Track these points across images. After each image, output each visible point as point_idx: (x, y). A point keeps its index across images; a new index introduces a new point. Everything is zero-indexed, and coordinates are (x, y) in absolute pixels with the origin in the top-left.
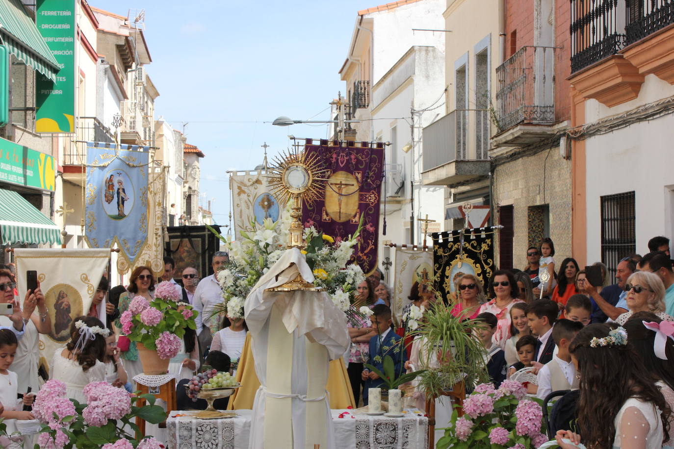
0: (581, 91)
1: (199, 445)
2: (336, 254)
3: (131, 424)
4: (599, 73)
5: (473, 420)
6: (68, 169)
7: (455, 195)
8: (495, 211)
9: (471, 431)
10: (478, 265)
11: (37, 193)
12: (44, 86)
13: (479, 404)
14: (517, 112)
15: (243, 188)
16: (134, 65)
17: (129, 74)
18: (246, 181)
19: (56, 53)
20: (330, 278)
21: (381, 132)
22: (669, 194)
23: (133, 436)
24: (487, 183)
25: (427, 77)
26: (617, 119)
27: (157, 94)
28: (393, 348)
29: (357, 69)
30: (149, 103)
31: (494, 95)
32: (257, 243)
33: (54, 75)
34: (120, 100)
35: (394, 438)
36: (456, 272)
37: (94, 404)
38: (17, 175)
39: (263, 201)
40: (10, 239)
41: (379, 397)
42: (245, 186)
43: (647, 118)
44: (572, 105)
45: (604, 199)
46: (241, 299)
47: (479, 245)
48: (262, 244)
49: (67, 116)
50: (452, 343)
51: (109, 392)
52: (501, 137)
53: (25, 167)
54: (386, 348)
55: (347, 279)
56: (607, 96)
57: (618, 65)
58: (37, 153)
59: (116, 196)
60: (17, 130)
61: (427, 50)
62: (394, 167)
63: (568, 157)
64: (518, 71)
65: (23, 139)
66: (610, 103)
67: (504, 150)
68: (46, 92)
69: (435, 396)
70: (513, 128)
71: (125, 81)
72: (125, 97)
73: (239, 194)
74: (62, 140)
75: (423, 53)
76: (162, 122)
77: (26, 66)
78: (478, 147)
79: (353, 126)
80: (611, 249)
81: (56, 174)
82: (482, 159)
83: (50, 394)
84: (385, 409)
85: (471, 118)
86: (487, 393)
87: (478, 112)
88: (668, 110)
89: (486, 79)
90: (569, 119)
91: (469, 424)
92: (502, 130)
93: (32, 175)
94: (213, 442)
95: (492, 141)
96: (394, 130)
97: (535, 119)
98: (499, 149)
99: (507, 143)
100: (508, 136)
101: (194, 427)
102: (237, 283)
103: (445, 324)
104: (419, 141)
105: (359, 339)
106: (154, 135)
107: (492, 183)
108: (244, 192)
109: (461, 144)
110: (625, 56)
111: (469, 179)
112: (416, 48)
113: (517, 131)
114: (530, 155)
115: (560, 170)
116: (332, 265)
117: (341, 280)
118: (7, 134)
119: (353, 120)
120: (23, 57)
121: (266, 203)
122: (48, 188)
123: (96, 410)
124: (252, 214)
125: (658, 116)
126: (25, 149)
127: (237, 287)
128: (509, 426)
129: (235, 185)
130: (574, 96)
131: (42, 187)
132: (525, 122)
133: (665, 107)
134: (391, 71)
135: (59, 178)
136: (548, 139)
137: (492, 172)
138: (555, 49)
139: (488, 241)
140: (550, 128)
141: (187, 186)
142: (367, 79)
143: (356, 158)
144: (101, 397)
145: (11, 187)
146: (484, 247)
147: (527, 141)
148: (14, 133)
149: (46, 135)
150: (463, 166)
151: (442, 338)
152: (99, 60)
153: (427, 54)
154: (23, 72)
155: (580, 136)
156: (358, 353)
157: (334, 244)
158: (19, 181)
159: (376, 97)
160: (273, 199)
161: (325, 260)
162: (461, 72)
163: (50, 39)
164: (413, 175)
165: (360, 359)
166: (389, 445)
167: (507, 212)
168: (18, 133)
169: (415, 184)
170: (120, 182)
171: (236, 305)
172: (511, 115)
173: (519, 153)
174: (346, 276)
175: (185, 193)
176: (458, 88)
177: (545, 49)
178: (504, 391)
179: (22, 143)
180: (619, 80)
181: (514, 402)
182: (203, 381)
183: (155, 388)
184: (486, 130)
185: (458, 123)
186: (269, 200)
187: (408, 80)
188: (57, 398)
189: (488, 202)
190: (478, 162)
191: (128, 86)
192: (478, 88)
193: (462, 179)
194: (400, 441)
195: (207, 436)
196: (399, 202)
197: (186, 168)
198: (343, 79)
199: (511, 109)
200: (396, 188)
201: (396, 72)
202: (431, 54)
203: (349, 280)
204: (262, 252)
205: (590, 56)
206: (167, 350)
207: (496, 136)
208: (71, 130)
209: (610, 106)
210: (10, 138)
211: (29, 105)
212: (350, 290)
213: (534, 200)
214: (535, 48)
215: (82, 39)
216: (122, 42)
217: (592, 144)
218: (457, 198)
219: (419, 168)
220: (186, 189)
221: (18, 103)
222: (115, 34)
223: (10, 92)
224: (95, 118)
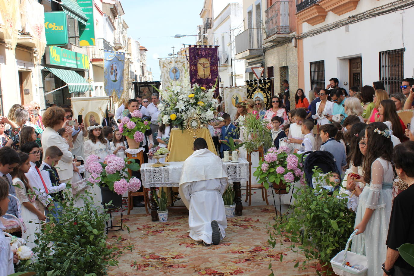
0: (301, 19)
1: (154, 178)
2: (207, 95)
3: (126, 172)
4: (308, 12)
5: (269, 164)
6: (94, 60)
7: (249, 63)
8: (266, 69)
9: (268, 168)
10: (265, 93)
11: (82, 70)
12: (82, 27)
13: (271, 157)
14: (274, 29)
15: (165, 65)
16: (118, 16)
17: (116, 20)
18: (166, 62)
19: (86, 13)
20: (205, 105)
21: (218, 38)
22: (339, 61)
23: (127, 176)
24: (262, 58)
25: (236, 15)
26: (316, 30)
27: (128, 27)
28: (232, 133)
29: (206, 13)
30: (125, 30)
31: (264, 22)
32: (173, 91)
33: (85, 22)
34: (113, 30)
35: (235, 172)
36: (256, 96)
37: (110, 164)
38: (74, 64)
39: (173, 70)
40: (72, 91)
41: (228, 154)
42: (166, 64)
43: (329, 29)
44: (297, 25)
45: (311, 63)
46: (168, 116)
47: (265, 85)
48: (176, 92)
49: (92, 39)
50: (257, 130)
51: (115, 159)
52: (268, 39)
53: (77, 61)
54: (230, 133)
55: (212, 105)
56: (311, 21)
57: (316, 8)
58: (81, 54)
59: (114, 72)
60: (72, 46)
61: (235, 4)
62: (224, 52)
63: (296, 47)
64: (274, 12)
65: (75, 49)
66: (313, 24)
67: (269, 44)
68: (83, 29)
69: (251, 152)
70: (273, 35)
71: (114, 22)
72: (115, 29)
73: (163, 67)
74: (91, 48)
75: (234, 6)
76: (130, 38)
77: (74, 19)
78: (258, 43)
79: (206, 36)
80: (314, 83)
81: (89, 62)
82: (260, 48)
83: (91, 160)
84: (231, 159)
85: (255, 31)
86: (274, 152)
87: (257, 29)
88: (338, 26)
89: (260, 16)
90: (296, 31)
91: (267, 165)
92: (268, 37)
93: (80, 64)
94: (160, 177)
95: (264, 41)
96: (223, 37)
97: (282, 31)
98: (267, 44)
99: (270, 41)
100: (271, 39)
101: (152, 171)
102: (166, 109)
103: (254, 122)
104: (233, 42)
105: (216, 127)
106: (127, 43)
107: (264, 58)
108: (165, 67)
109: (251, 42)
110: (320, 4)
111: (255, 56)
112: (231, 4)
113: (275, 37)
114: (280, 46)
115: (292, 52)
116: (205, 99)
117: (210, 106)
118: (68, 48)
119: (206, 34)
120: (73, 16)
121: (174, 71)
122: (87, 68)
123: (111, 167)
124: (169, 76)
125: (333, 29)
126: (76, 53)
127: (166, 111)
128: (284, 165)
129: (162, 64)
130: (298, 21)
131: (84, 68)
132: (278, 33)
133: (336, 25)
134: (221, 13)
135: (91, 63)
136: (287, 39)
137: (264, 53)
138: (289, 2)
139: (269, 84)
140: (288, 35)
141: (142, 63)
142: (211, 17)
143: (208, 52)
144: (112, 161)
145: (72, 69)
146: (267, 86)
147: (279, 40)
148: (71, 47)
149: (84, 47)
150: (252, 51)
151: (253, 128)
152: (104, 15)
153: (235, 6)
154: (73, 22)
155: (300, 38)
156: (216, 133)
157: (206, 90)
158: (75, 66)
159: (215, 24)
160: (177, 69)
161: (202, 98)
162: (250, 13)
163: (83, 8)
164: (231, 55)
165: (217, 135)
166: (233, 174)
167: (271, 69)
168: (73, 47)
169: (232, 59)
170: (115, 67)
171: (166, 119)
172: (272, 30)
173: (275, 45)
174: (212, 104)
175: (141, 65)
176: (248, 19)
177: (285, 2)
178: (281, 151)
179: (75, 51)
180: (317, 14)
181: (286, 155)
182: (154, 151)
183: (134, 155)
184: (261, 36)
185: (250, 34)
186: (175, 70)
187: (228, 17)
188: (94, 162)
189: (263, 66)
190: (258, 49)
191: (116, 25)
192: (257, 19)
193: (252, 57)
194: (238, 173)
195: (158, 175)
196: (226, 66)
197: (141, 56)
198: (201, 17)
199: (272, 28)
200: (225, 61)
201: (223, 14)
202: (237, 6)
203: (213, 106)
204: (176, 96)
205: (305, 5)
206: (138, 139)
207: (266, 39)
208: (94, 45)
209: (313, 25)
210: (70, 49)
211: (77, 35)
212: (213, 110)
213: (282, 64)
214: (281, 2)
215: (96, 6)
216: (113, 7)
217: (305, 41)
218: (250, 64)
219: (234, 52)
220: (141, 64)
221: (72, 34)
222: (109, 4)
223: (68, 30)
224: (103, 39)
